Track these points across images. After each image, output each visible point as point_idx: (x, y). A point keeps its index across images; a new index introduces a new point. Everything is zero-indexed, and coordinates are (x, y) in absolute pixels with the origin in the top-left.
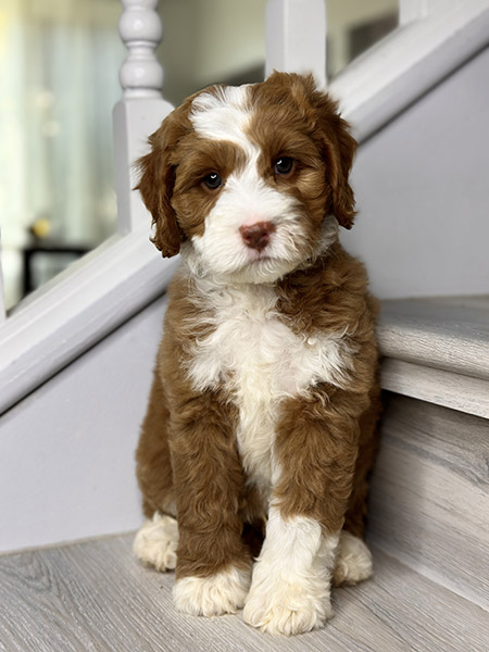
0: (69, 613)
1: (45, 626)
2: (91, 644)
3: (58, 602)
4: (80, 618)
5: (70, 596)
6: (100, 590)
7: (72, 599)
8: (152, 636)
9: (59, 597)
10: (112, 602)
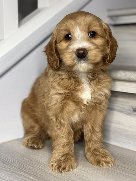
0: (13, 168)
1: (9, 174)
2: (32, 177)
3: (6, 165)
4: (19, 169)
5: (8, 163)
6: (17, 160)
7: (10, 164)
8: (49, 171)
9: (5, 164)
10: (25, 162)
